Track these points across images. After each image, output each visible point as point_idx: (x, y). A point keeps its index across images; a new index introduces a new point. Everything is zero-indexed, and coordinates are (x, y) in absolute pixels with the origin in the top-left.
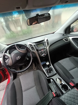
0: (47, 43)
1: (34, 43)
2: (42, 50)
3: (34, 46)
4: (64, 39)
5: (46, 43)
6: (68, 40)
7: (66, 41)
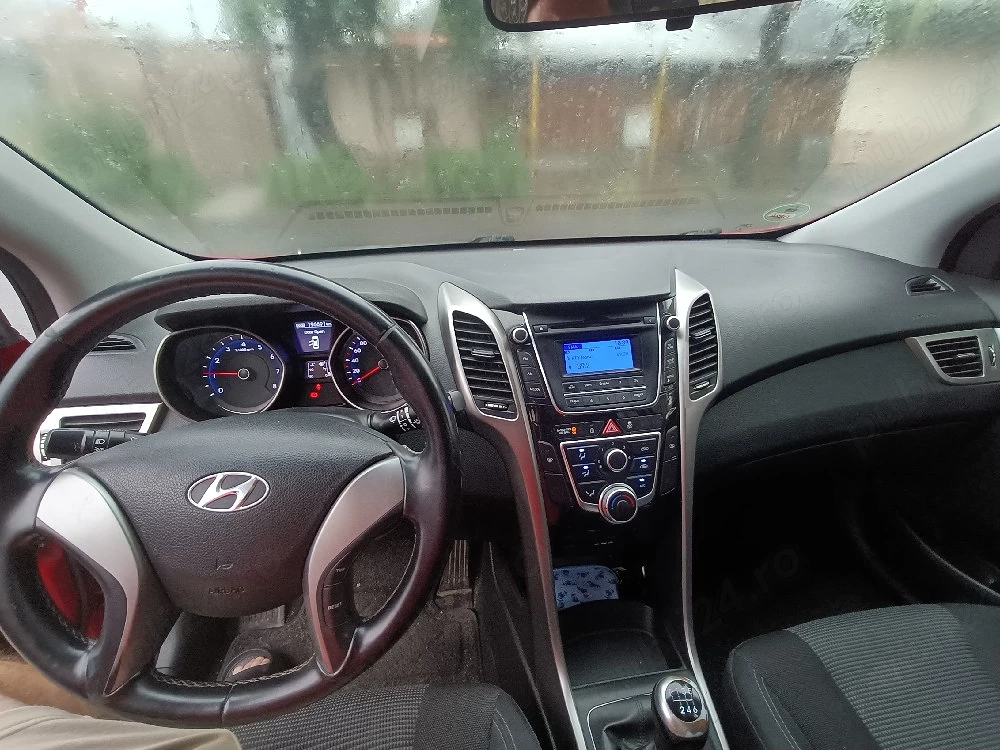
0: (695, 344)
1: (516, 309)
2: (611, 427)
3: (518, 345)
4: (922, 341)
5: (683, 347)
6: (973, 366)
7: (954, 367)
